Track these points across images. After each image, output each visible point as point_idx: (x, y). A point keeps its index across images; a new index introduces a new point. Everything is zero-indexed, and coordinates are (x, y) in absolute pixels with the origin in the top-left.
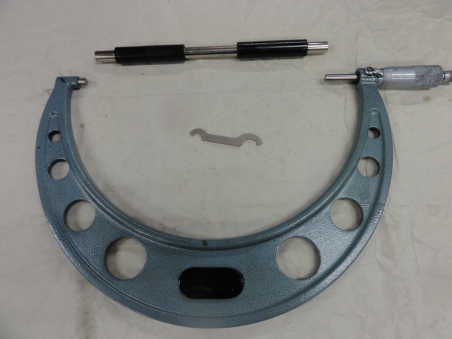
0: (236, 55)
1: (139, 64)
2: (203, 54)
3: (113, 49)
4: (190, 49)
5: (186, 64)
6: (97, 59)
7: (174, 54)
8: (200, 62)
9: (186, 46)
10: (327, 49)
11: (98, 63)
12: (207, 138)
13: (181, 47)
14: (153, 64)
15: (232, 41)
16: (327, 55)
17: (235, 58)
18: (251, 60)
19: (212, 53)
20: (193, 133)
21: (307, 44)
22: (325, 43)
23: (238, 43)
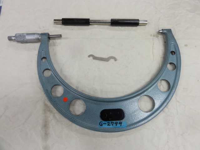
0: (110, 24)
1: (71, 26)
2: (97, 23)
3: (61, 19)
4: (92, 20)
5: (90, 27)
6: (54, 22)
7: (85, 22)
8: (96, 26)
9: (90, 19)
10: (147, 24)
11: (55, 24)
12: (95, 58)
13: (88, 20)
14: (77, 26)
15: (109, 18)
16: (147, 26)
17: (109, 25)
18: (116, 26)
19: (101, 23)
20: (89, 56)
21: (139, 21)
22: (146, 21)
23: (111, 19)
